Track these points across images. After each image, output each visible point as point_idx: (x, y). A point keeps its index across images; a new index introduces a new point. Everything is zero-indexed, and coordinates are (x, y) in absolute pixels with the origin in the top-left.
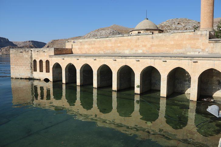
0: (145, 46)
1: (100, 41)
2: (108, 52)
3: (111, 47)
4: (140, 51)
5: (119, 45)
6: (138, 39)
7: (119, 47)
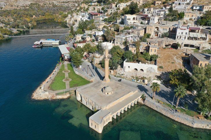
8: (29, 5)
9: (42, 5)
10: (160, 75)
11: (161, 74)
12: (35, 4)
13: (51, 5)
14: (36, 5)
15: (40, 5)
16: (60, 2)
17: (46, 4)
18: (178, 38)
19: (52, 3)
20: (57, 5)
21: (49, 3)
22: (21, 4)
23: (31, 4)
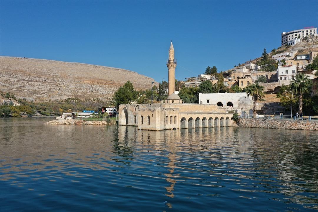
0: (202, 109)
1: (186, 106)
2: (189, 111)
3: (191, 109)
4: (201, 111)
5: (194, 108)
6: (200, 106)
7: (194, 109)
8: (66, 100)
9: (83, 101)
10: (262, 108)
11: (263, 106)
12: (73, 98)
13: (96, 101)
14: (75, 100)
15: (81, 100)
16: (108, 98)
17: (88, 100)
18: (281, 79)
19: (97, 99)
20: (103, 101)
21: (94, 99)
22: (55, 99)
23: (69, 98)
